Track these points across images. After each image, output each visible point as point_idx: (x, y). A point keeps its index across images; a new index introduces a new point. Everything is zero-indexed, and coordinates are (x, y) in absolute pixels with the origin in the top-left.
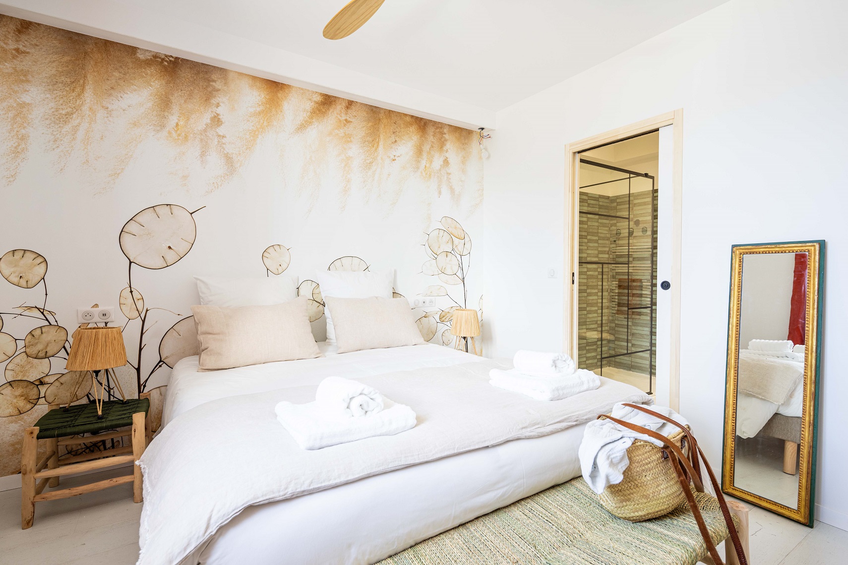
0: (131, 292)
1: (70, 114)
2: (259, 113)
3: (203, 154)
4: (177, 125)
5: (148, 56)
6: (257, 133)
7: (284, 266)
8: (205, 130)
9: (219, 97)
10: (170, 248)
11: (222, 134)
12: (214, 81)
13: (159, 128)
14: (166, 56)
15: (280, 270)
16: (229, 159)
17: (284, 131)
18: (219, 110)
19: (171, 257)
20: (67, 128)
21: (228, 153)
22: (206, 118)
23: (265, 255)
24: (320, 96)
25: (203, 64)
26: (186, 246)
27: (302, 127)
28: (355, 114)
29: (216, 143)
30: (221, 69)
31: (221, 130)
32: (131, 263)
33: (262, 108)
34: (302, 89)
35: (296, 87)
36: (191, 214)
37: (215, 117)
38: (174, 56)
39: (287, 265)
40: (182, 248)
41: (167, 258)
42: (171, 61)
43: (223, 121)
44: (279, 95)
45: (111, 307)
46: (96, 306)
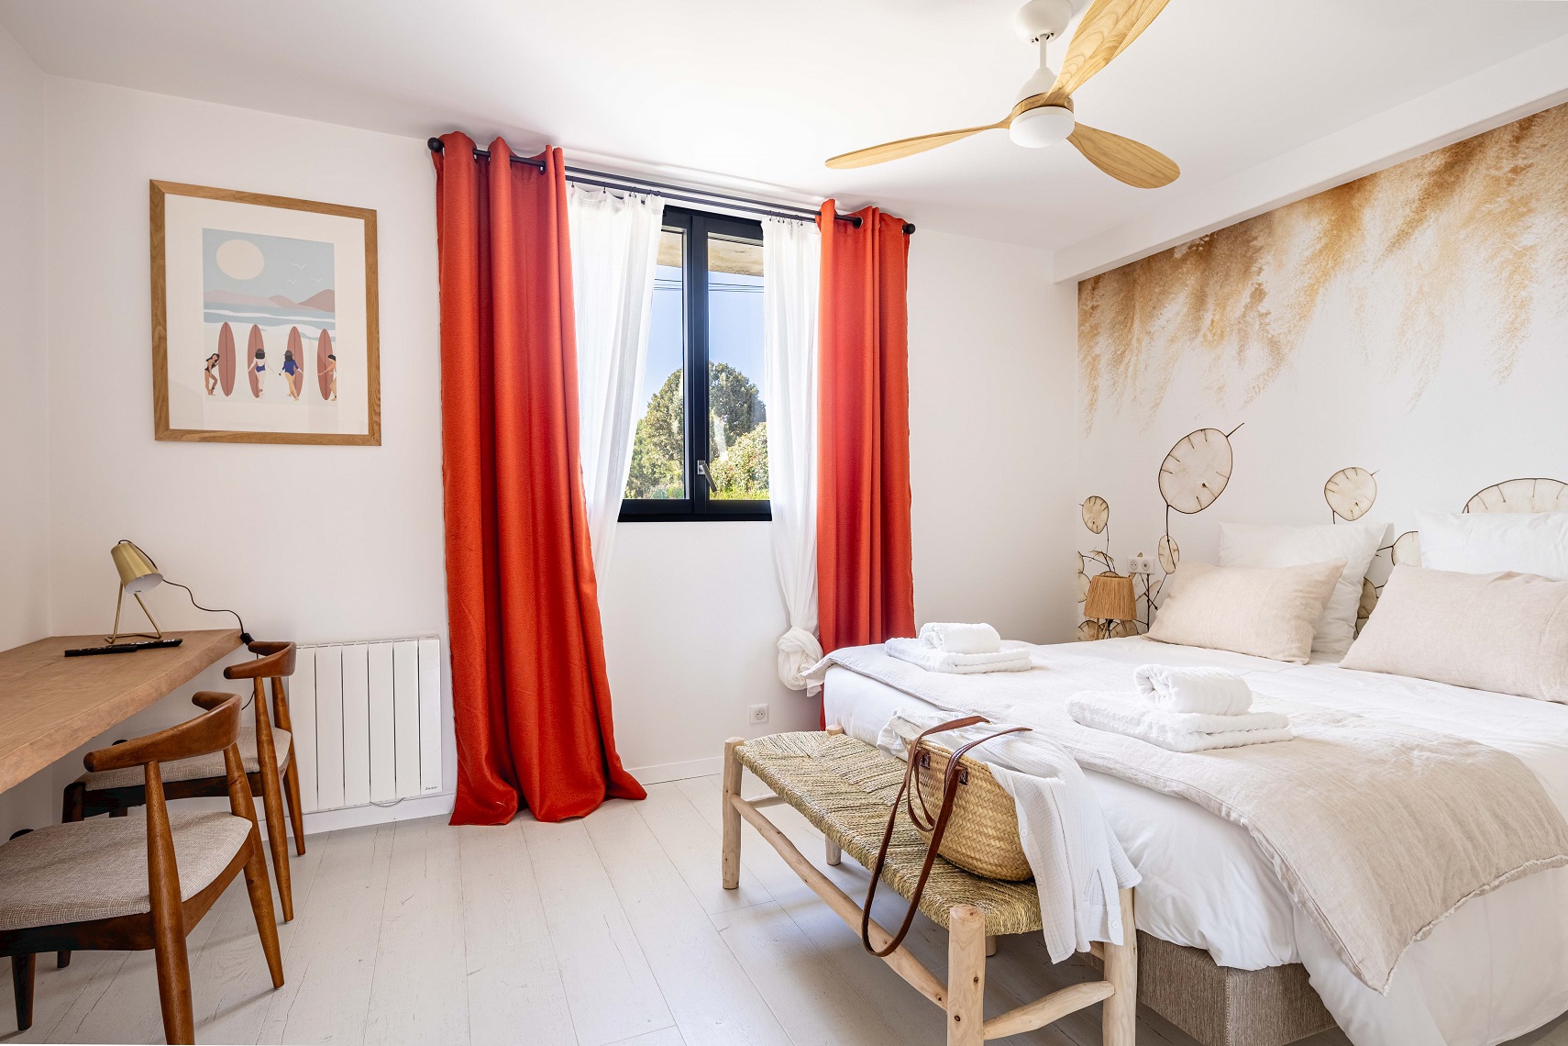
0: (1168, 541)
1: (1123, 352)
2: (1321, 251)
3: (1241, 350)
4: (1213, 321)
5: (1185, 249)
6: (1316, 287)
7: (1364, 505)
8: (1244, 316)
9: (1262, 258)
10: (1204, 485)
11: (1264, 311)
12: (1255, 238)
13: (1193, 335)
14: (1201, 239)
15: (1357, 511)
16: (1274, 346)
17: (1364, 261)
18: (1262, 278)
19: (1205, 497)
20: (1122, 368)
21: (1273, 336)
22: (1245, 297)
23: (1328, 487)
24: (1442, 157)
25: (1241, 223)
26: (1221, 481)
27: (1402, 237)
28: (1541, 141)
29: (1257, 327)
30: (1264, 214)
31: (1263, 308)
32: (1168, 506)
33: (1324, 241)
34: (1400, 166)
35: (1387, 170)
36: (1227, 437)
37: (1256, 289)
38: (1209, 233)
39: (1369, 503)
40: (1216, 484)
41: (1202, 499)
42: (1205, 242)
43: (1266, 290)
44: (1355, 202)
45: (1150, 557)
46: (1141, 555)
